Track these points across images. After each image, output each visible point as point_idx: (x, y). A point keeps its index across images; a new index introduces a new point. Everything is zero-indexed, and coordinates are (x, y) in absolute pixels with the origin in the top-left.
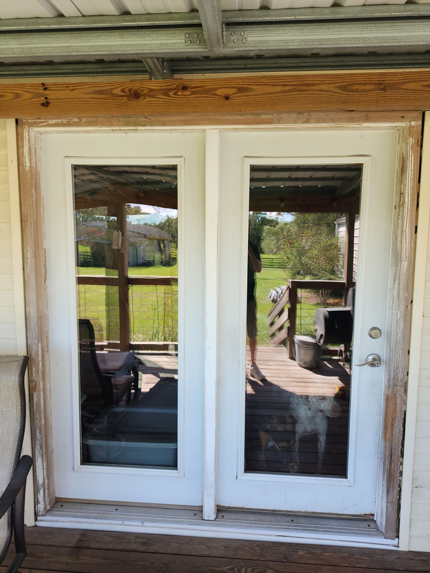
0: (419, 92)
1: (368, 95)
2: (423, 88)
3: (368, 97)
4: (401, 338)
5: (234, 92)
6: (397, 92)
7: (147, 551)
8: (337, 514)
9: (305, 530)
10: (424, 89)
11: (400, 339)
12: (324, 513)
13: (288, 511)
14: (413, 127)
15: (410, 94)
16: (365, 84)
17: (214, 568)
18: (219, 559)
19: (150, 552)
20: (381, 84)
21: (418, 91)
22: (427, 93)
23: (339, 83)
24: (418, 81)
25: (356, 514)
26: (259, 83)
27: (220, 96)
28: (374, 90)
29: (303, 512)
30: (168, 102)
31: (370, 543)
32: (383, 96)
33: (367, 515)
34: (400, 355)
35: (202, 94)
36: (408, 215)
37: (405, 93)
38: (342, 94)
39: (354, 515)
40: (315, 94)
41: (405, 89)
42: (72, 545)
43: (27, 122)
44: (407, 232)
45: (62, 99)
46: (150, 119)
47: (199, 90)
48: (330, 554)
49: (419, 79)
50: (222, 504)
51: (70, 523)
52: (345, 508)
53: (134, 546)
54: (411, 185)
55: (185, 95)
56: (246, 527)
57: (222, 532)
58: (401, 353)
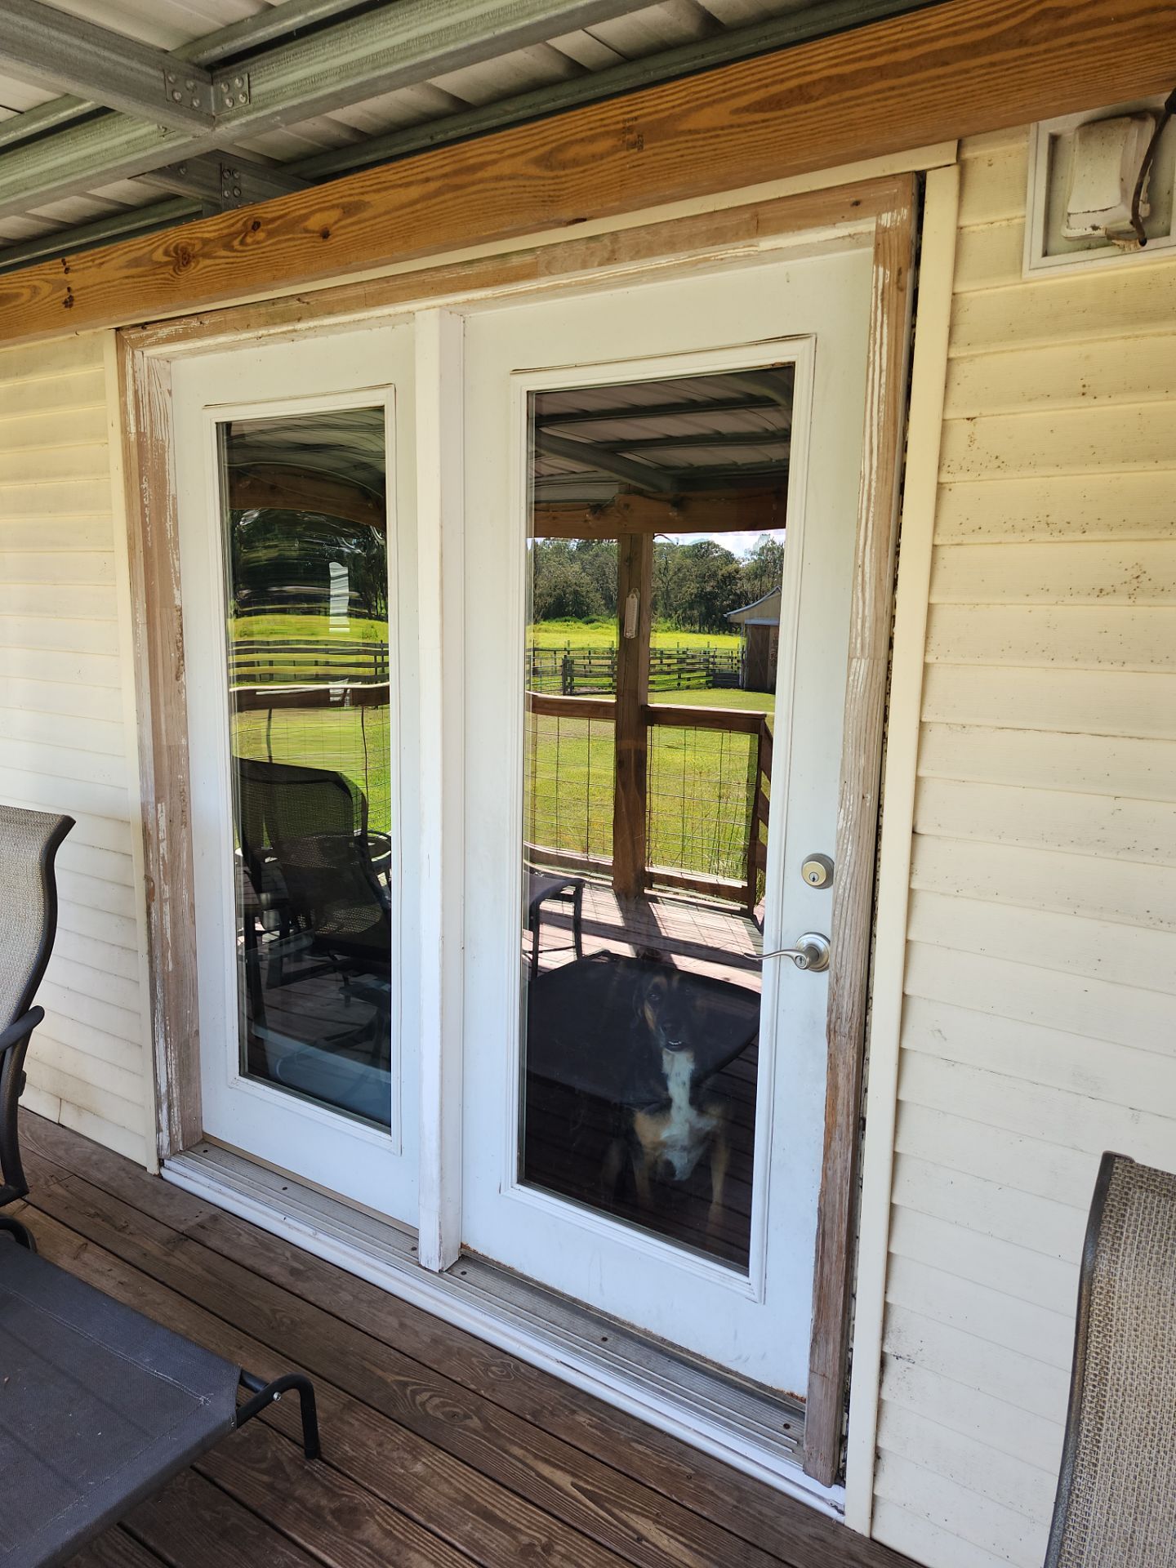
0: (726, 132)
1: (601, 168)
2: (736, 119)
3: (601, 174)
4: (847, 891)
5: (336, 218)
6: (671, 145)
7: (288, 1287)
8: (721, 1367)
9: (615, 1369)
10: (739, 121)
11: (846, 895)
12: (688, 1352)
13: (606, 1314)
14: (886, 230)
15: (701, 143)
16: (592, 139)
17: (373, 1368)
18: (398, 1355)
19: (292, 1290)
20: (630, 130)
21: (722, 128)
22: (746, 131)
23: (536, 148)
24: (721, 100)
25: (769, 1384)
26: (379, 186)
27: (314, 232)
28: (614, 150)
29: (639, 1330)
30: (232, 263)
31: (772, 1471)
32: (635, 163)
33: (797, 1398)
34: (846, 943)
35: (284, 234)
36: (871, 514)
37: (690, 144)
38: (543, 178)
39: (761, 1386)
40: (488, 190)
41: (690, 132)
42: (182, 1228)
43: (130, 339)
44: (867, 569)
45: (88, 287)
46: (308, 303)
47: (279, 226)
48: (648, 1451)
49: (724, 91)
50: (473, 1247)
51: (208, 1189)
52: (739, 1358)
53: (274, 1270)
54: (879, 418)
55: (258, 243)
56: (492, 1313)
57: (452, 1307)
58: (847, 937)
